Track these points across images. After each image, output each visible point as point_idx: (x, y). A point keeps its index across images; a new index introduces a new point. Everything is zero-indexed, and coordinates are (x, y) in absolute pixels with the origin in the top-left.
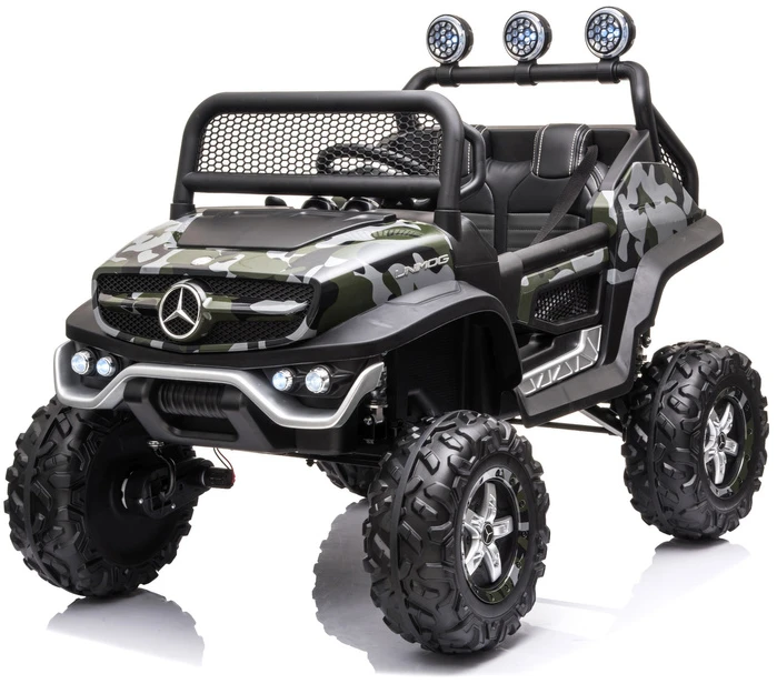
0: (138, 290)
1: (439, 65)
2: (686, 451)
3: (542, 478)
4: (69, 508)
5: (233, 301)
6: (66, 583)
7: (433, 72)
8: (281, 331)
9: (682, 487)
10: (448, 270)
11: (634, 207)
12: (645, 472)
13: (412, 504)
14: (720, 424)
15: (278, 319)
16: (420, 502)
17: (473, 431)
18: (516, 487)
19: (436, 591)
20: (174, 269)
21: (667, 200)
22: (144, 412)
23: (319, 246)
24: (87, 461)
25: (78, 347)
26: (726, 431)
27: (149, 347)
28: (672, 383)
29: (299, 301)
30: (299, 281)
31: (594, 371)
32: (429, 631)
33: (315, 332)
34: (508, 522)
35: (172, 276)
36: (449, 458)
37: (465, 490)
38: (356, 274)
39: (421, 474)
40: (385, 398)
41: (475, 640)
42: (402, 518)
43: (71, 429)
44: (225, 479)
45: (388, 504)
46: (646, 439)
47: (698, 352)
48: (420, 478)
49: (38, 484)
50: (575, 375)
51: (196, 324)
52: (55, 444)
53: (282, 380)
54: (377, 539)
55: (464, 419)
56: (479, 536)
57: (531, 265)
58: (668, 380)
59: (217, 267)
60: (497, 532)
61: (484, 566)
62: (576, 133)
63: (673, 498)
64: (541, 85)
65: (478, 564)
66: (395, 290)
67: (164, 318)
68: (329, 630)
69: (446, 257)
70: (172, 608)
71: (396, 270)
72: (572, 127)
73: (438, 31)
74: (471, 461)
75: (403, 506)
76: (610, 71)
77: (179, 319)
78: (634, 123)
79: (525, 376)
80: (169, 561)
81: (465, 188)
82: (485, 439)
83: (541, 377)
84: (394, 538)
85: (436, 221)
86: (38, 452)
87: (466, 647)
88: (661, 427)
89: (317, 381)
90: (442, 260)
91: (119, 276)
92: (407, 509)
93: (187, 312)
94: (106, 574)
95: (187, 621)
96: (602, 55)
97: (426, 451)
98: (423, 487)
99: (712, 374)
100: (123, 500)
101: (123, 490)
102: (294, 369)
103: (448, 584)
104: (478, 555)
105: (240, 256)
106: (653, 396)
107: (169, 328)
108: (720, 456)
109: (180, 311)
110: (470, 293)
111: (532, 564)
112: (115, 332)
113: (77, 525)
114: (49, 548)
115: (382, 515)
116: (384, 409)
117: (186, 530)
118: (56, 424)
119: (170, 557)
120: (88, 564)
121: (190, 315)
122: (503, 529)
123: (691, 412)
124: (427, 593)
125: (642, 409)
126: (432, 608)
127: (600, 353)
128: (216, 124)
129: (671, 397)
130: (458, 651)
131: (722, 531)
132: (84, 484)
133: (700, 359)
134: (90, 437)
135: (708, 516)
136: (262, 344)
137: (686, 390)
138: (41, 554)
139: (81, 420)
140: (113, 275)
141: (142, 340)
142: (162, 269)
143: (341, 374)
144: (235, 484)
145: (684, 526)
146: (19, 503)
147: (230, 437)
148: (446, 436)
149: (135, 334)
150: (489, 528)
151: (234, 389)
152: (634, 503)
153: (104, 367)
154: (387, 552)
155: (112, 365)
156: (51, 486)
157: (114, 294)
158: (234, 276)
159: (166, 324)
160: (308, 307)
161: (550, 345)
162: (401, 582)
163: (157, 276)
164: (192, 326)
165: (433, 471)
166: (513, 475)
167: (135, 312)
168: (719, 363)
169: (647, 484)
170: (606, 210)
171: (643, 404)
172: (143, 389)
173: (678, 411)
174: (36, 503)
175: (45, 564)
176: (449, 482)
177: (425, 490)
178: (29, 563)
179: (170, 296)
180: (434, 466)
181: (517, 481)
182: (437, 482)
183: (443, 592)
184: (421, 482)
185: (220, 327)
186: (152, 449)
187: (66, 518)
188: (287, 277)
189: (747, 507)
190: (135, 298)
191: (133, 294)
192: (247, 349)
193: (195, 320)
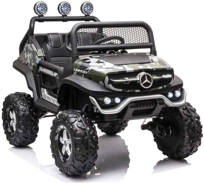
0: (126, 77)
8: (168, 82)
29: (170, 74)
51: (152, 83)
91: (118, 74)
112: (121, 90)
136: (165, 86)
141: (132, 91)
153: (118, 100)
160: (172, 76)
164: (151, 84)
188: (167, 68)
190: (127, 79)
191: (125, 78)
192: (162, 88)
193: (151, 82)
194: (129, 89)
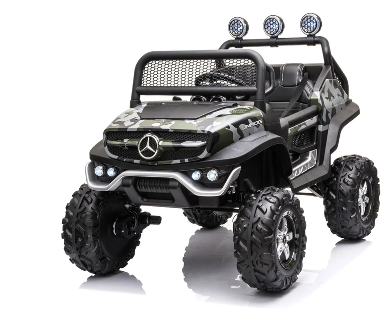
0: (126, 138)
1: (234, 39)
2: (352, 202)
3: (303, 215)
4: (93, 235)
5: (172, 142)
6: (90, 269)
7: (232, 42)
8: (195, 154)
9: (351, 217)
10: (262, 126)
11: (327, 98)
12: (335, 212)
13: (257, 228)
14: (363, 190)
15: (193, 149)
16: (260, 226)
17: (279, 195)
18: (294, 219)
19: (268, 265)
20: (144, 129)
21: (339, 95)
22: (130, 192)
23: (208, 117)
24: (100, 214)
25: (96, 164)
26: (365, 193)
27: (133, 163)
28: (345, 173)
29: (203, 141)
30: (203, 132)
31: (314, 169)
32: (264, 282)
33: (210, 154)
34: (291, 234)
35: (143, 132)
36: (271, 207)
37: (277, 220)
38: (226, 129)
39: (259, 214)
40: (236, 183)
41: (282, 285)
42: (252, 234)
43: (92, 200)
44: (157, 220)
45: (245, 228)
46: (334, 197)
47: (354, 159)
48: (259, 216)
49: (78, 225)
50: (308, 170)
51: (156, 153)
52: (85, 208)
53: (196, 176)
54: (241, 243)
55: (274, 190)
56: (281, 241)
57: (292, 124)
58: (343, 172)
59: (164, 127)
60: (288, 239)
61: (283, 254)
62: (299, 67)
63: (347, 222)
64: (280, 47)
65: (281, 252)
66: (242, 136)
67: (141, 150)
68: (189, 286)
69: (261, 121)
70: (133, 277)
71: (243, 127)
72: (297, 65)
73: (233, 24)
74: (280, 208)
75: (252, 228)
76: (312, 40)
77: (148, 150)
78: (324, 63)
79: (293, 170)
80: (132, 257)
81: (267, 91)
82: (284, 199)
83: (296, 172)
84: (249, 242)
85: (255, 105)
86: (78, 211)
87: (278, 288)
88: (341, 192)
89: (212, 175)
90: (260, 122)
91: (116, 132)
92: (254, 229)
93: (151, 147)
94: (108, 264)
95: (139, 283)
96: (308, 34)
97: (260, 204)
98: (261, 220)
99: (361, 169)
100: (114, 231)
101: (114, 226)
102: (201, 171)
103: (273, 261)
104: (282, 248)
105: (173, 122)
106: (337, 178)
107: (143, 154)
108: (363, 204)
109: (148, 147)
110: (272, 136)
111: (301, 252)
112: (116, 157)
113: (96, 242)
114: (84, 253)
115: (242, 233)
116: (236, 187)
117: (138, 243)
118: (85, 198)
119: (132, 256)
120: (101, 260)
121: (153, 148)
122: (289, 237)
123: (353, 185)
124: (264, 265)
125: (332, 184)
126: (266, 272)
127: (317, 161)
128: (150, 65)
129: (345, 179)
130: (274, 290)
131: (364, 236)
132: (98, 225)
133: (355, 162)
134: (100, 204)
135: (360, 229)
136: (186, 160)
137: (351, 176)
138: (80, 256)
139: (96, 196)
140: (113, 132)
141: (129, 160)
142: (138, 128)
143: (223, 172)
144: (162, 222)
145: (351, 234)
146: (69, 234)
147: (170, 201)
148: (268, 198)
149: (125, 158)
150: (285, 237)
151: (174, 180)
152: (328, 225)
153: (111, 172)
154: (246, 249)
155: (115, 171)
156: (84, 225)
157: (115, 140)
158: (173, 131)
159: (142, 153)
160: (207, 143)
161: (298, 158)
162: (252, 261)
163: (135, 132)
164: (154, 153)
165: (264, 213)
166: (293, 214)
167: (126, 148)
168: (363, 164)
169: (335, 217)
170: (317, 100)
171: (332, 182)
172: (130, 181)
173: (348, 185)
174: (78, 234)
175: (81, 261)
176: (271, 217)
177: (262, 221)
178: (73, 260)
179: (143, 140)
180: (265, 211)
181: (295, 216)
182: (266, 217)
183: (271, 265)
184: (260, 218)
185: (166, 154)
186: (126, 208)
187: (92, 240)
188: (197, 131)
189: (373, 224)
190: (126, 142)
191: (124, 140)
192: (179, 163)
193: (155, 151)
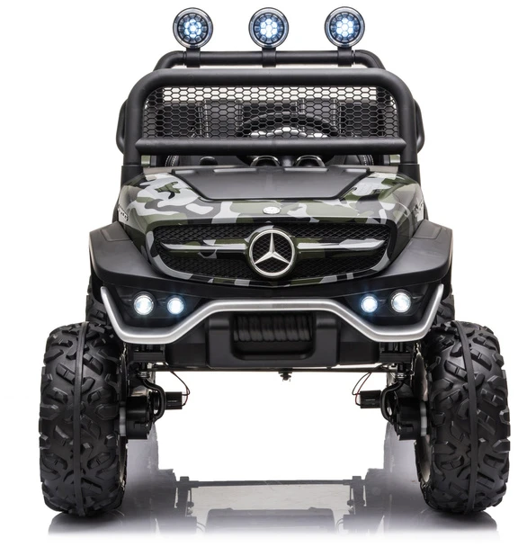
0: (209, 237)
1: (185, 49)
8: (366, 264)
15: (361, 254)
27: (231, 285)
30: (377, 223)
51: (290, 263)
100: (121, 427)
105: (303, 205)
107: (262, 268)
109: (271, 254)
112: (187, 276)
136: (350, 276)
140: (177, 227)
153: (176, 306)
155: (183, 305)
157: (184, 242)
158: (318, 221)
159: (259, 265)
160: (385, 243)
164: (287, 265)
167: (213, 256)
172: (225, 322)
179: (258, 241)
188: (366, 219)
190: (212, 245)
191: (205, 241)
192: (336, 280)
193: (289, 259)
194: (217, 275)
